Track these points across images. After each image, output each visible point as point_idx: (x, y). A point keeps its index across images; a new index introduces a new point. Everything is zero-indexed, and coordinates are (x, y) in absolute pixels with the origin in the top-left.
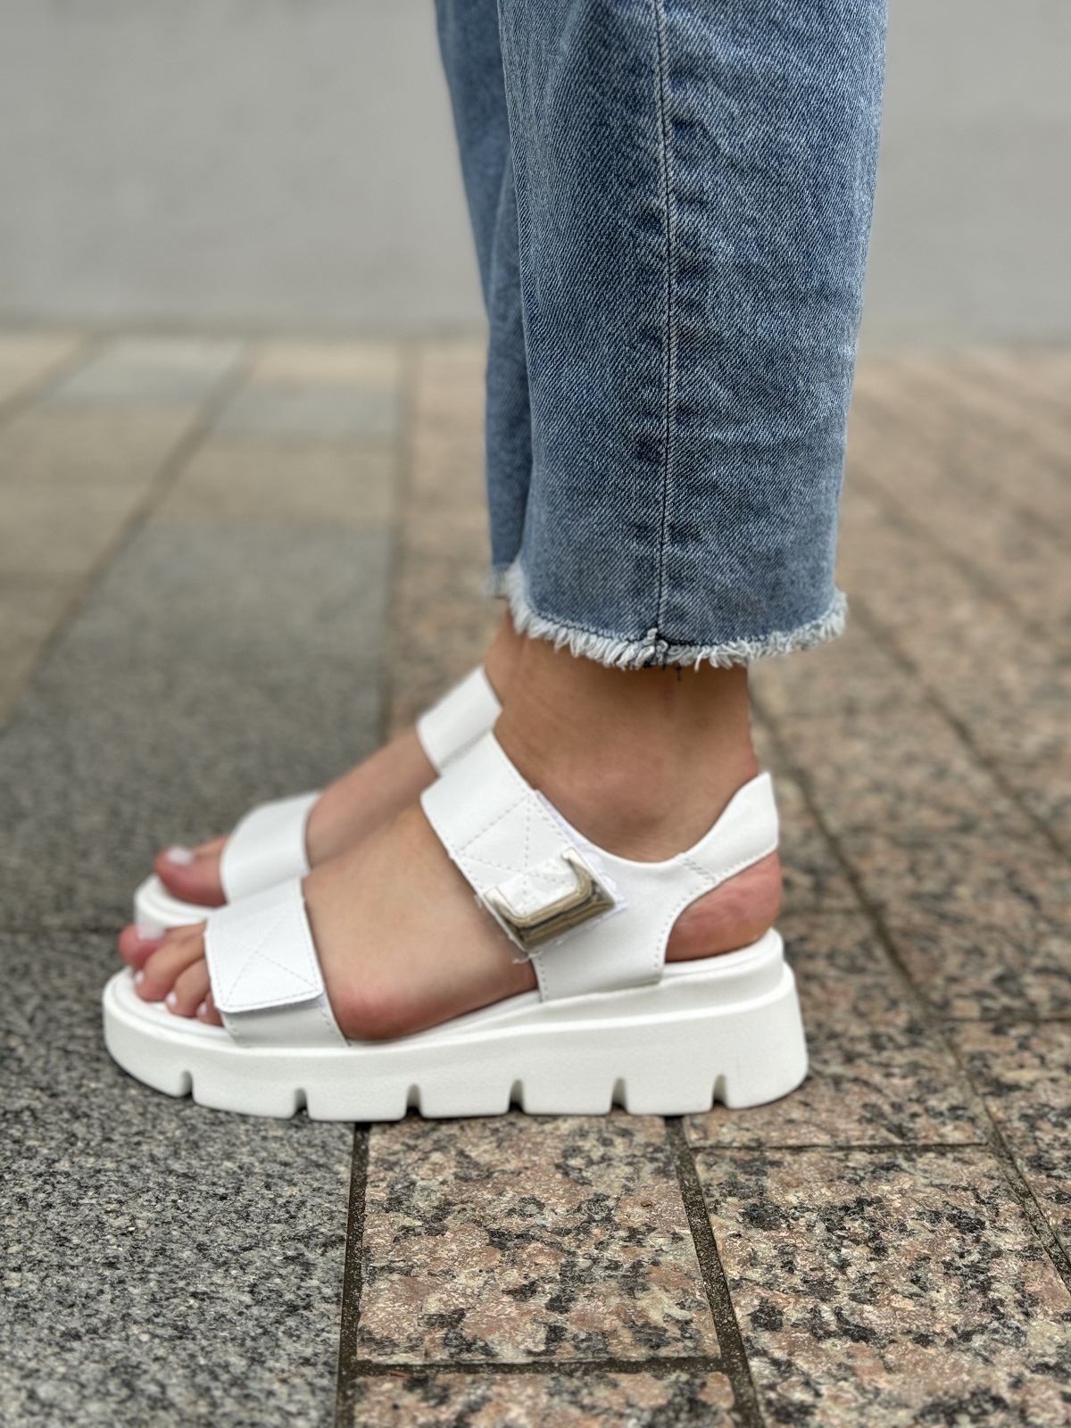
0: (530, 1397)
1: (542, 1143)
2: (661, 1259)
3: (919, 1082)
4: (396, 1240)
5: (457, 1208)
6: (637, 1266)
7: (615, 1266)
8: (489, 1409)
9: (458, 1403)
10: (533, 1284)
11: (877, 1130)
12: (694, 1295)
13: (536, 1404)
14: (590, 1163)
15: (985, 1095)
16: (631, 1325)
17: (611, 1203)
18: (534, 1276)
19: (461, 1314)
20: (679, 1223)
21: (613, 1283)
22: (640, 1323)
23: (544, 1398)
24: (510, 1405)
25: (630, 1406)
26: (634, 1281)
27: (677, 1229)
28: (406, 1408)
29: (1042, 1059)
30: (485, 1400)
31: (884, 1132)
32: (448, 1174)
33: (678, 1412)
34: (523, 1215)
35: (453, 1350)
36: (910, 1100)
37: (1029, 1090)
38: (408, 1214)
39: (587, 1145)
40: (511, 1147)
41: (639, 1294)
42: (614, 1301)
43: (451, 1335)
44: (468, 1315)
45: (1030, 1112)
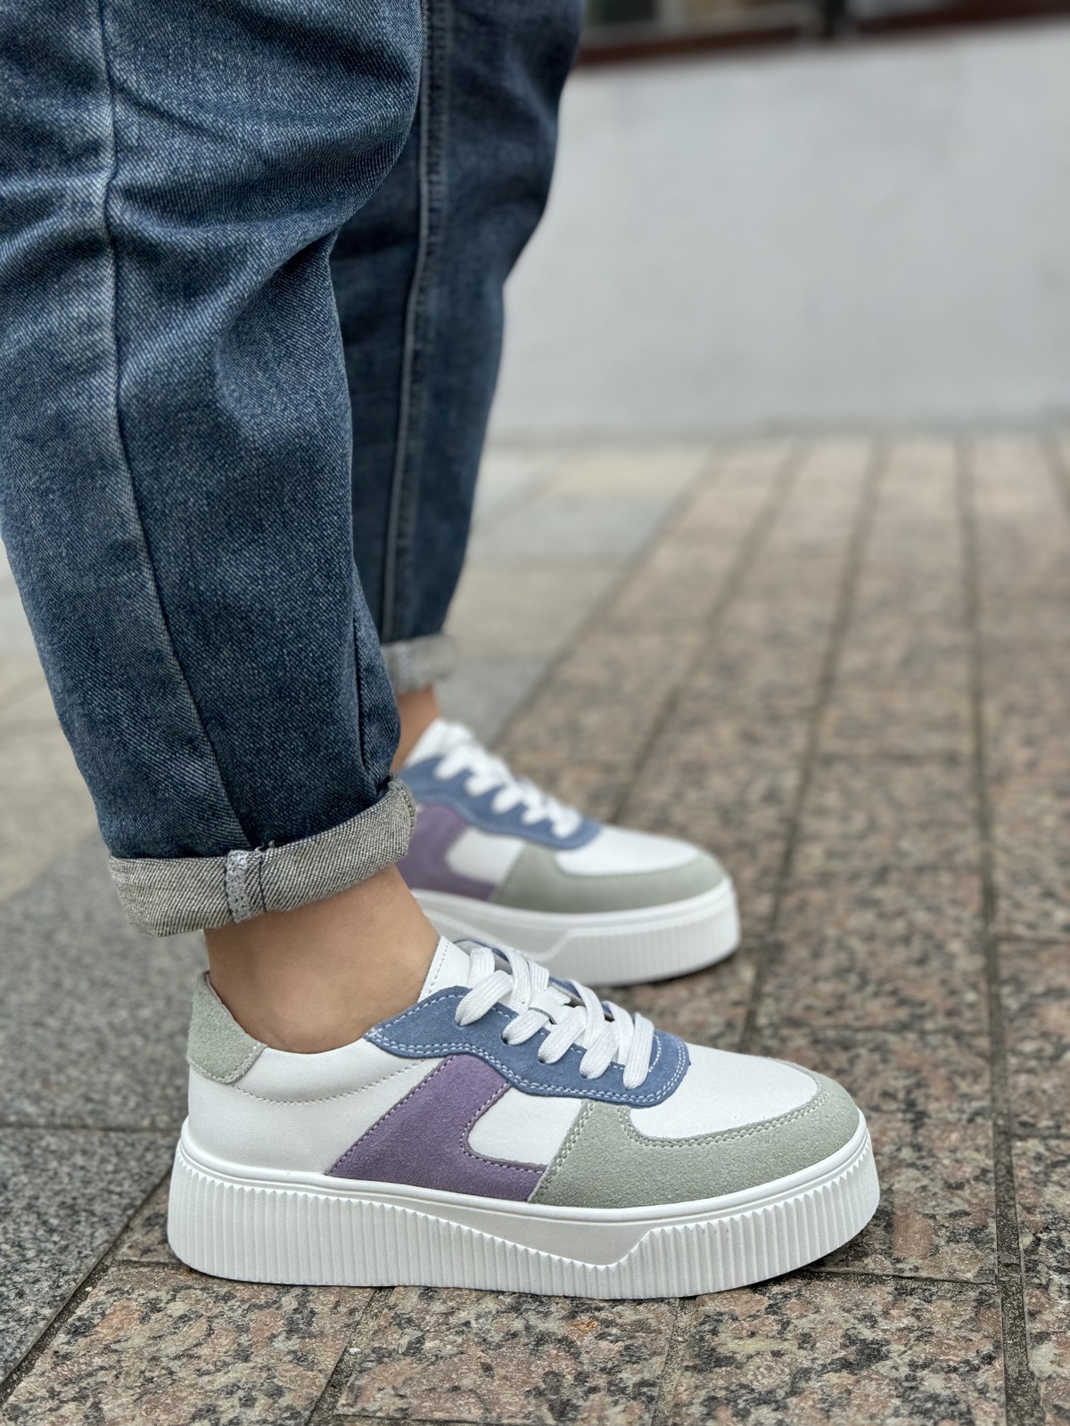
1: (183, 1399)
3: (627, 1348)
11: (538, 1407)
15: (687, 1368)
29: (785, 1324)
31: (545, 1408)
36: (603, 1370)
37: (740, 1366)
39: (224, 1404)
40: (149, 1402)
45: (721, 1394)
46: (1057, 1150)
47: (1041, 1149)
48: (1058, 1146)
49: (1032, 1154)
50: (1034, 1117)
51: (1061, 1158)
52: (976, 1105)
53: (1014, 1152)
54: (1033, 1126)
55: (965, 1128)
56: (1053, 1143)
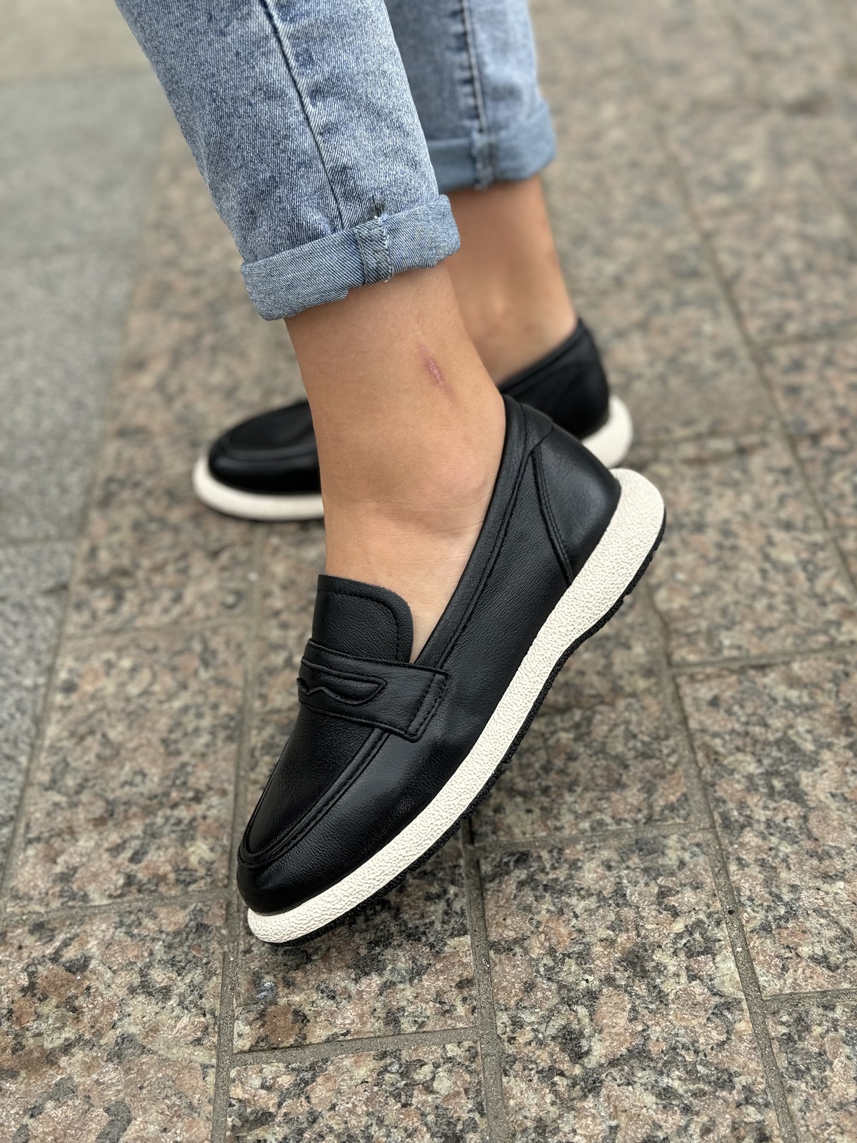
0: (103, 931)
2: (209, 813)
4: (49, 814)
5: (90, 783)
6: (194, 819)
7: (179, 822)
8: (75, 944)
9: (60, 938)
10: (125, 842)
12: (222, 839)
13: (104, 936)
14: (186, 734)
16: (177, 870)
17: (189, 769)
18: (127, 835)
19: (75, 870)
20: (229, 781)
21: (174, 836)
22: (182, 867)
23: (112, 930)
24: (90, 939)
25: (161, 932)
26: (187, 833)
27: (226, 786)
28: (27, 947)
30: (77, 935)
32: (91, 757)
33: (188, 934)
34: (131, 784)
35: (65, 900)
38: (59, 792)
41: (187, 844)
42: (172, 851)
43: (66, 888)
44: (79, 871)
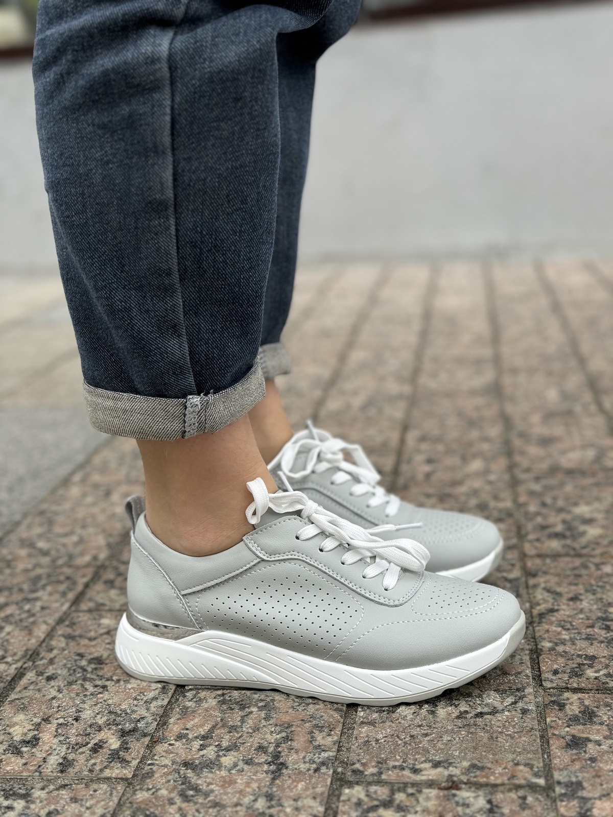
46: (374, 796)
47: (362, 796)
48: (375, 792)
49: (354, 800)
50: (364, 765)
51: (376, 803)
52: (325, 755)
53: (342, 798)
54: (362, 772)
55: (311, 777)
56: (373, 788)
